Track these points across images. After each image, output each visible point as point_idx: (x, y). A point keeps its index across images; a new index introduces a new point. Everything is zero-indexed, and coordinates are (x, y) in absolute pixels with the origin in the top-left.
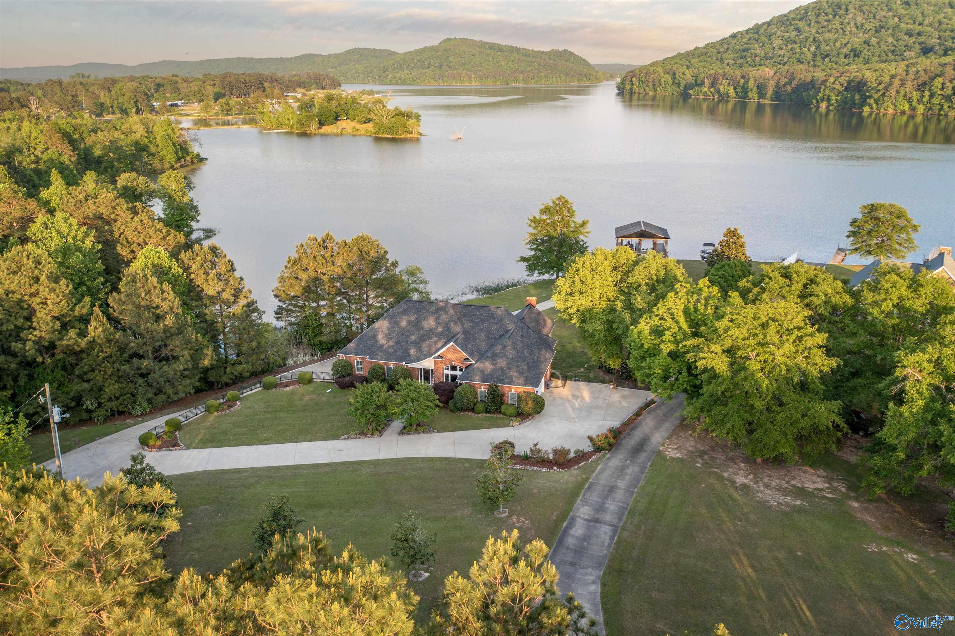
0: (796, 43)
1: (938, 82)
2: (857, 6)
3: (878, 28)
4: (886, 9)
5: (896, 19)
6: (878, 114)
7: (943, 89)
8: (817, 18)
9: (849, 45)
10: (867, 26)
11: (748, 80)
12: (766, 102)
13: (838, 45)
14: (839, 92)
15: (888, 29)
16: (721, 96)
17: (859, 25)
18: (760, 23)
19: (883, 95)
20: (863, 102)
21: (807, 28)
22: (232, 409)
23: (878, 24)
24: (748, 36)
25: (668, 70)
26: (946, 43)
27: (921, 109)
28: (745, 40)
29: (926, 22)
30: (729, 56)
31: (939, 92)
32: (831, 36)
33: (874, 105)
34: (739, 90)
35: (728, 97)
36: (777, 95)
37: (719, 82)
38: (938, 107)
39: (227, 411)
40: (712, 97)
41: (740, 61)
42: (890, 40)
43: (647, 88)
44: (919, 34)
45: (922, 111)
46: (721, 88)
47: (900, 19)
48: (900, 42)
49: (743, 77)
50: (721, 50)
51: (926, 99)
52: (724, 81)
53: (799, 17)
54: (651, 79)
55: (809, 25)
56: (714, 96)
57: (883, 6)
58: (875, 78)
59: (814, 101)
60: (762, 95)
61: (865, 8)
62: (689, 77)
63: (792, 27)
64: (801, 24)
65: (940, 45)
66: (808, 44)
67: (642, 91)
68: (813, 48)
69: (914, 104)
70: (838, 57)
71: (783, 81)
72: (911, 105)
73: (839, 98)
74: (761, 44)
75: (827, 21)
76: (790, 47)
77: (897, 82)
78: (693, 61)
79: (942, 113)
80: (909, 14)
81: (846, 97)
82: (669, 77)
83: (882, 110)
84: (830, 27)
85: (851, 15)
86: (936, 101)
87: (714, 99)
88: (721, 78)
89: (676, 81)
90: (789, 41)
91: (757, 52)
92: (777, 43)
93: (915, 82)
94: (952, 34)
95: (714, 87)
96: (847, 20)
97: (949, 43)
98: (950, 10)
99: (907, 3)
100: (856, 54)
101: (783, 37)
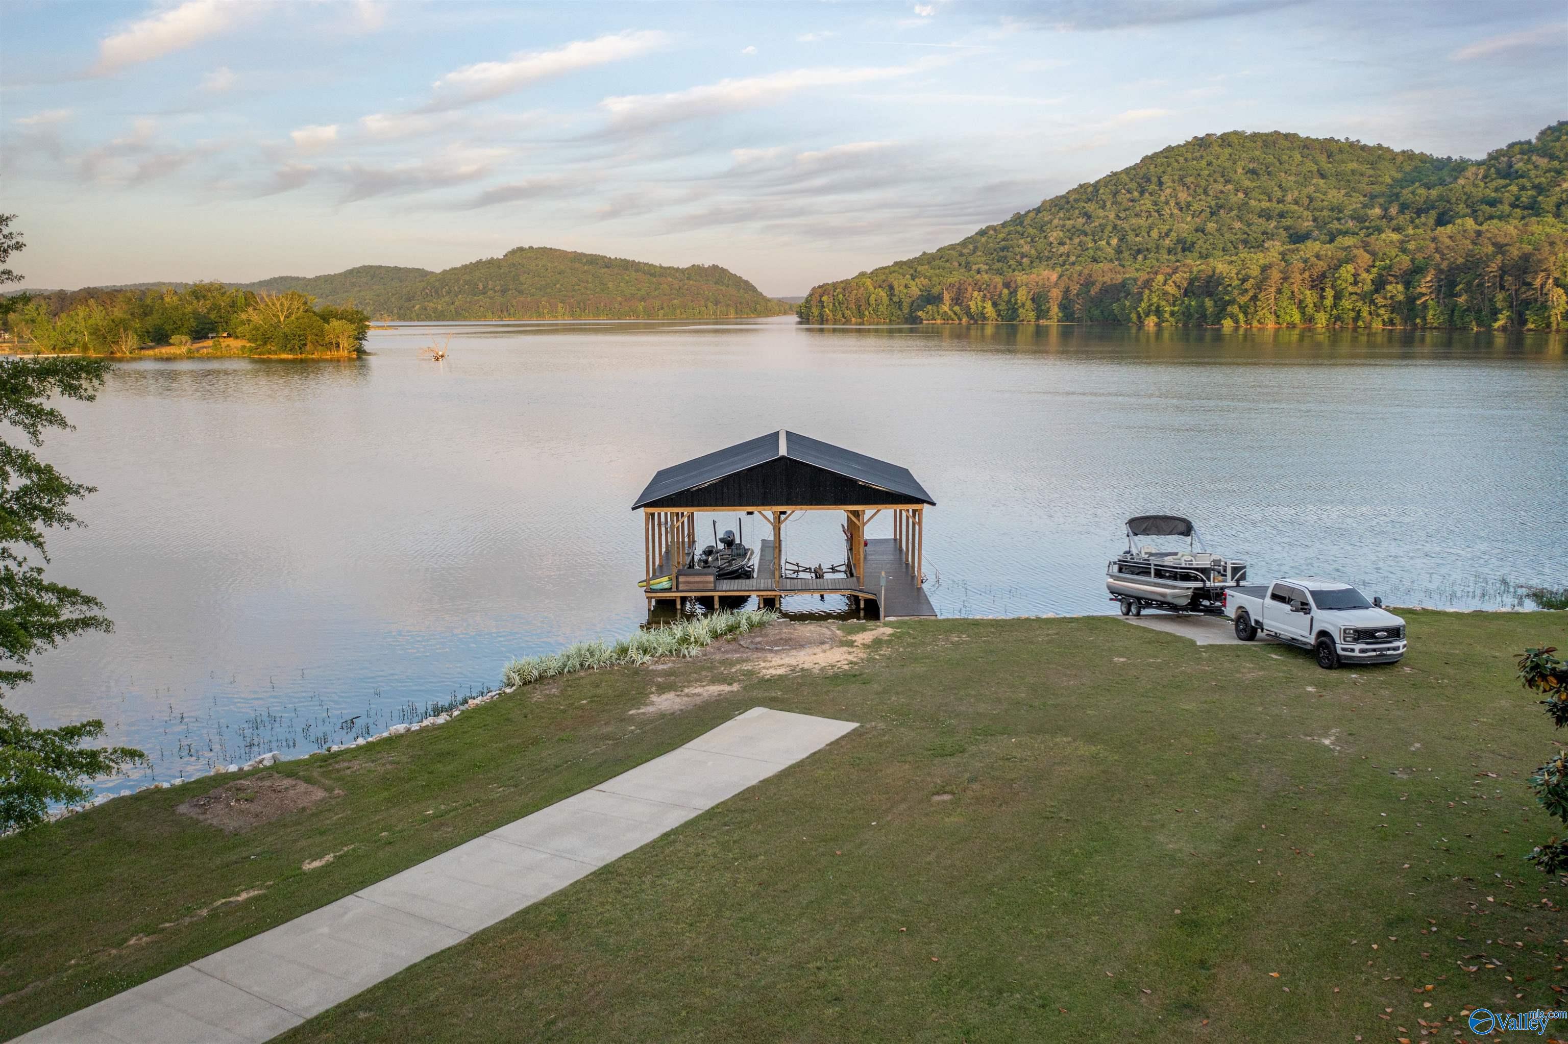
0: (1086, 235)
1: (1347, 271)
2: (1176, 178)
3: (1215, 209)
4: (1222, 180)
5: (1241, 195)
6: (1249, 329)
7: (1355, 283)
8: (1115, 196)
9: (1173, 234)
10: (1196, 207)
11: (1016, 290)
12: (1049, 323)
13: (1155, 234)
14: (1176, 299)
15: (1231, 209)
16: (973, 317)
17: (1183, 204)
18: (1023, 212)
19: (1255, 298)
20: (1220, 312)
21: (1101, 213)
23: (1213, 203)
24: (1006, 230)
25: (881, 284)
26: (1329, 226)
27: (1322, 320)
28: (1001, 236)
29: (1289, 198)
30: (979, 260)
31: (1351, 289)
32: (1142, 222)
33: (1241, 317)
34: (1003, 307)
35: (985, 318)
36: (1068, 311)
37: (968, 295)
38: (1352, 314)
40: (957, 322)
41: (999, 265)
42: (1237, 225)
43: (848, 313)
44: (1282, 215)
45: (1325, 322)
46: (972, 304)
47: (1246, 194)
48: (1253, 228)
49: (1007, 286)
50: (965, 251)
51: (1329, 302)
52: (976, 294)
53: (1085, 198)
54: (853, 296)
55: (1103, 207)
56: (960, 320)
57: (1217, 176)
58: (1234, 271)
59: (1134, 316)
60: (1041, 313)
61: (1189, 180)
62: (915, 291)
63: (1077, 212)
64: (1091, 207)
65: (1320, 229)
66: (1106, 233)
67: (839, 317)
68: (1114, 241)
69: (1310, 310)
70: (1157, 251)
71: (1075, 288)
72: (1304, 313)
73: (1176, 309)
74: (1029, 239)
75: (1132, 200)
76: (1076, 241)
77: (1275, 275)
78: (919, 268)
79: (1360, 323)
80: (1259, 187)
81: (1188, 307)
82: (883, 294)
83: (1255, 324)
84: (1138, 208)
85: (1168, 191)
86: (1346, 303)
87: (960, 323)
88: (970, 289)
89: (896, 299)
90: (1073, 232)
91: (1023, 250)
92: (1054, 236)
93: (1307, 274)
94: (1335, 215)
95: (960, 305)
96: (1163, 199)
97: (1335, 225)
98: (1323, 181)
99: (1254, 172)
100: (1187, 248)
101: (1064, 226)
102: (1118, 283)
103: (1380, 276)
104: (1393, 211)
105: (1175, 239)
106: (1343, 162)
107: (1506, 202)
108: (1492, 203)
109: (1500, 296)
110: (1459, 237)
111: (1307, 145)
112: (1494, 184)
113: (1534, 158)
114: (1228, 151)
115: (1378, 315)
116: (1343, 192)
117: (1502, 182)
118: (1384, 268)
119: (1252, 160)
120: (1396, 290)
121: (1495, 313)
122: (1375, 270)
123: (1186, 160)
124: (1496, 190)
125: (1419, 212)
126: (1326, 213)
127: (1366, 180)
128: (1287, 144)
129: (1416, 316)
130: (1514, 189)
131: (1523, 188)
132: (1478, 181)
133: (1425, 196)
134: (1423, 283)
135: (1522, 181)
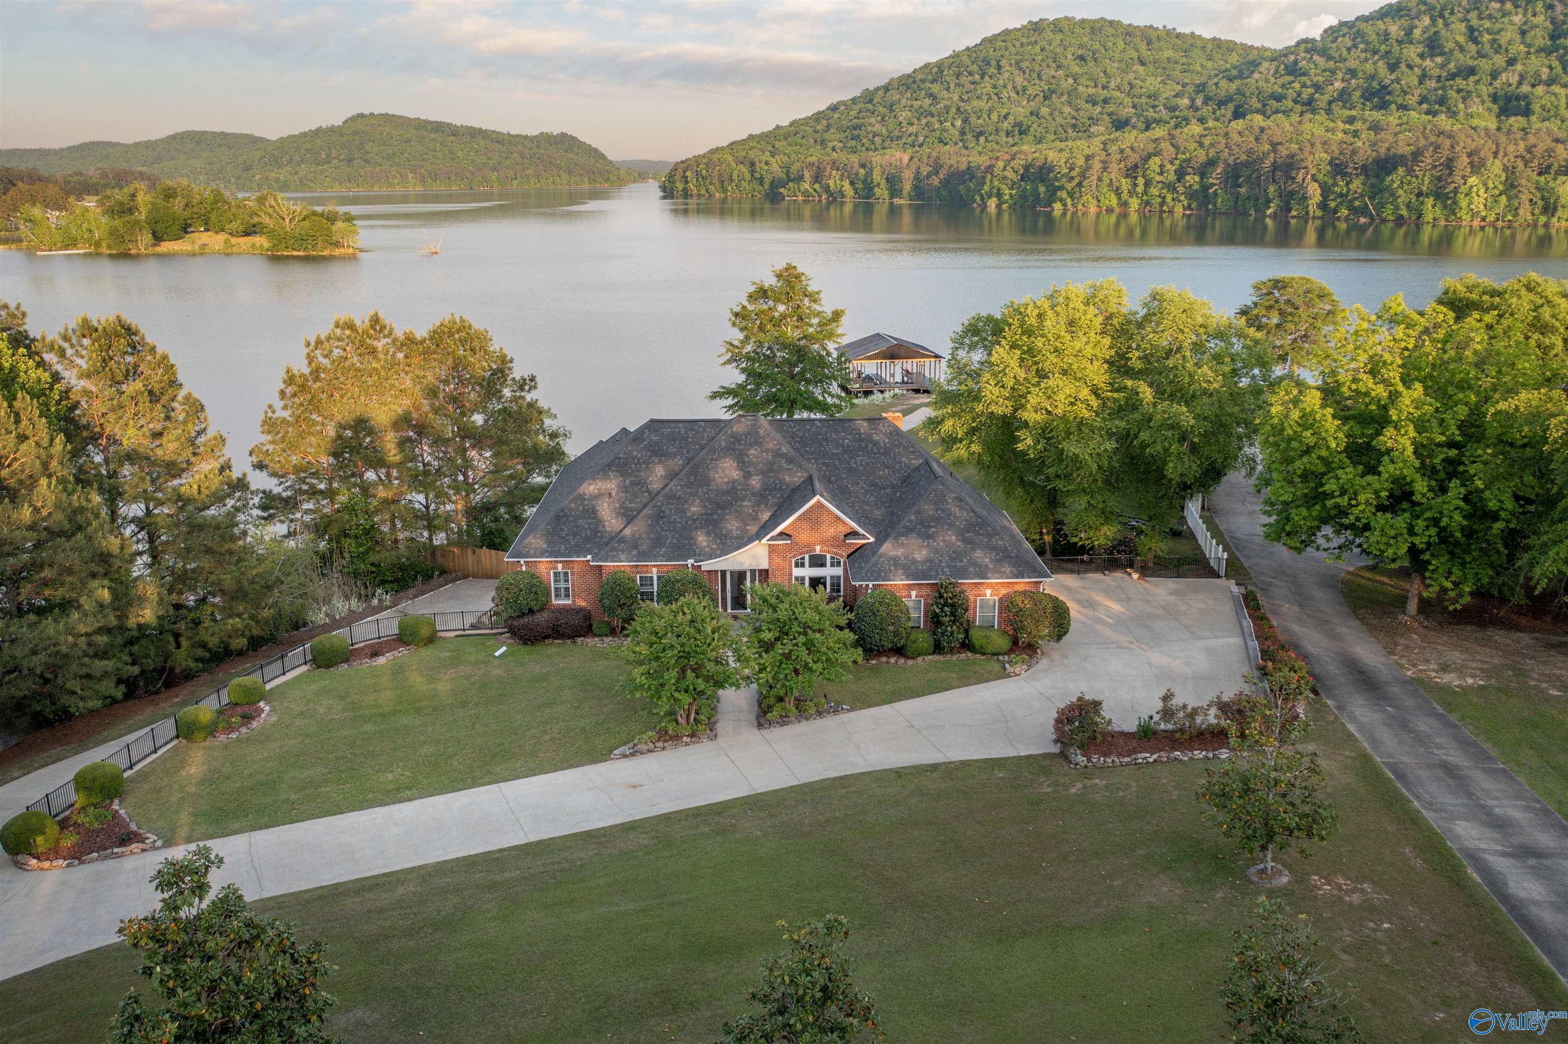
0: (933, 116)
1: (1154, 163)
2: (1013, 62)
3: (1048, 93)
4: (1054, 65)
5: (1070, 81)
6: (1075, 213)
7: (1161, 173)
8: (958, 78)
9: (1011, 118)
10: (1031, 91)
11: (871, 170)
12: (902, 202)
13: (994, 117)
14: (1014, 183)
15: (1062, 94)
16: (832, 195)
17: (1019, 88)
18: (871, 89)
19: (1080, 185)
20: (1051, 196)
21: (945, 94)
22: (255, 724)
23: (1046, 88)
24: (857, 108)
25: (741, 159)
26: (1146, 113)
27: (1134, 204)
28: (853, 113)
29: (1112, 85)
30: (833, 137)
31: (1158, 178)
32: (982, 104)
33: (1069, 200)
34: (859, 185)
35: (843, 196)
36: (919, 191)
37: (827, 174)
38: (1159, 200)
39: (244, 730)
40: (817, 199)
41: (853, 143)
42: (1067, 109)
43: (712, 188)
44: (1106, 101)
45: (1137, 207)
46: (831, 183)
47: (1075, 80)
48: (1082, 113)
49: (863, 166)
50: (819, 127)
51: (1140, 189)
52: (834, 172)
53: (930, 77)
54: (716, 173)
55: (948, 89)
56: (820, 196)
57: (1050, 61)
58: (1063, 160)
59: (978, 198)
60: (895, 192)
61: (1024, 65)
62: (775, 167)
63: (923, 92)
64: (935, 88)
65: (1138, 116)
66: (950, 116)
67: (703, 192)
68: (958, 123)
69: (1125, 196)
70: (997, 134)
71: (925, 170)
72: (1120, 199)
73: (1014, 192)
74: (879, 118)
75: (973, 83)
76: (924, 121)
77: (1097, 165)
78: (777, 145)
79: (1165, 208)
80: (1086, 73)
81: (1025, 190)
82: (744, 169)
83: (1080, 207)
84: (979, 91)
85: (1006, 75)
86: (1154, 191)
87: (820, 201)
88: (828, 168)
89: (757, 175)
90: (922, 113)
91: (875, 129)
92: (904, 115)
93: (1122, 165)
94: (1151, 102)
95: (820, 183)
96: (1001, 82)
97: (1150, 113)
98: (1142, 68)
99: (1082, 58)
100: (1023, 131)
101: (911, 106)
102: (963, 167)
103: (1181, 167)
104: (1199, 102)
105: (1012, 122)
106: (1160, 49)
107: (1290, 98)
108: (1279, 98)
109: (1272, 189)
110: (1247, 132)
111: (1128, 32)
112: (1282, 80)
113: (1315, 57)
114: (1059, 36)
115: (1179, 201)
116: (1159, 79)
117: (1288, 78)
118: (1185, 161)
119: (1081, 46)
120: (1192, 180)
121: (1268, 201)
122: (1178, 162)
123: (1022, 45)
124: (1283, 86)
125: (1221, 103)
126: (1144, 100)
127: (1180, 67)
128: (1112, 31)
129: (1209, 202)
130: (1297, 85)
131: (1304, 85)
132: (1269, 77)
133: (1227, 87)
134: (1214, 175)
135: (1304, 79)
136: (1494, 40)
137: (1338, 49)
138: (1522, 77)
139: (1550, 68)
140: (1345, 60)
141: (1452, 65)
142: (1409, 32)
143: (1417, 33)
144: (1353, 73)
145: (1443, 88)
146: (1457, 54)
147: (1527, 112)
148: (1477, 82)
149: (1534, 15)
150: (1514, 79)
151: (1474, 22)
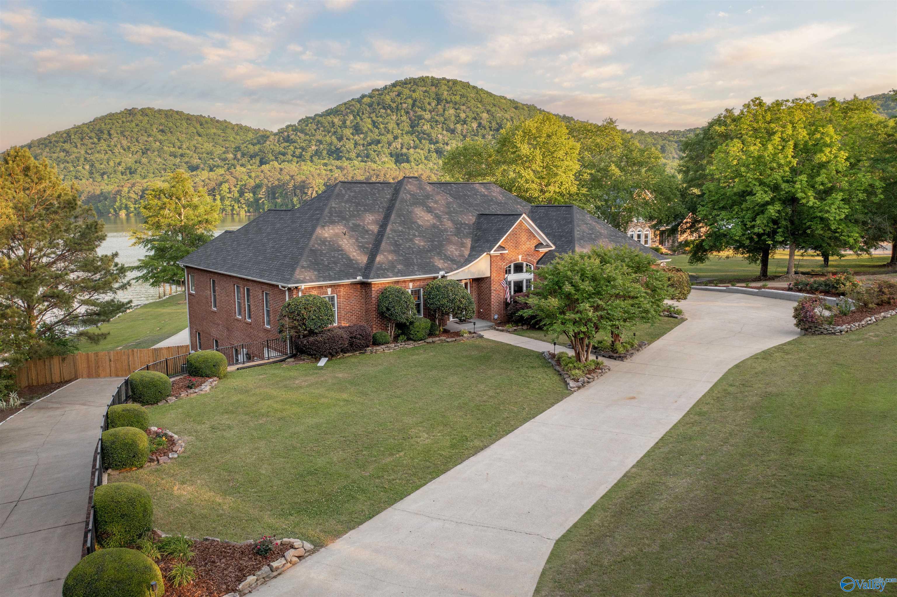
0: (68, 163)
1: (225, 187)
2: (119, 132)
3: (144, 151)
4: (146, 134)
5: (158, 144)
7: (230, 192)
8: (82, 140)
9: (123, 164)
10: (133, 149)
13: (112, 163)
15: (154, 151)
17: (125, 147)
21: (75, 150)
23: (143, 147)
26: (208, 162)
29: (184, 146)
31: (229, 195)
38: (230, 208)
42: (159, 160)
44: (182, 155)
47: (161, 143)
48: (168, 162)
53: (61, 140)
57: (143, 132)
59: (112, 211)
61: (126, 133)
63: (58, 149)
65: (204, 164)
66: (81, 163)
68: (87, 167)
70: (115, 174)
75: (93, 143)
76: (62, 166)
79: (234, 212)
80: (167, 140)
84: (98, 148)
85: (115, 139)
86: (227, 203)
90: (60, 161)
93: (205, 188)
94: (210, 156)
96: (113, 143)
97: (211, 162)
98: (200, 138)
99: (162, 131)
100: (132, 172)
101: (51, 157)
102: (98, 192)
103: (241, 189)
104: (239, 156)
105: (124, 167)
106: (209, 128)
107: (289, 154)
108: (284, 154)
110: (273, 170)
111: (188, 118)
112: (283, 145)
113: (298, 134)
114: (146, 118)
115: (242, 208)
116: (211, 144)
117: (286, 144)
118: (242, 185)
119: (161, 124)
120: (249, 196)
122: (238, 186)
123: (123, 122)
124: (284, 148)
125: (252, 157)
126: (204, 155)
127: (222, 138)
128: (178, 117)
129: (260, 208)
130: (292, 148)
131: (296, 148)
132: (275, 143)
133: (253, 149)
134: (261, 193)
135: (295, 144)
136: (386, 127)
137: (310, 130)
138: (402, 145)
139: (413, 140)
140: (314, 135)
141: (368, 139)
142: (344, 122)
143: (348, 123)
144: (321, 142)
145: (366, 150)
146: (370, 134)
147: (408, 161)
148: (382, 147)
149: (401, 116)
150: (399, 146)
151: (374, 118)
